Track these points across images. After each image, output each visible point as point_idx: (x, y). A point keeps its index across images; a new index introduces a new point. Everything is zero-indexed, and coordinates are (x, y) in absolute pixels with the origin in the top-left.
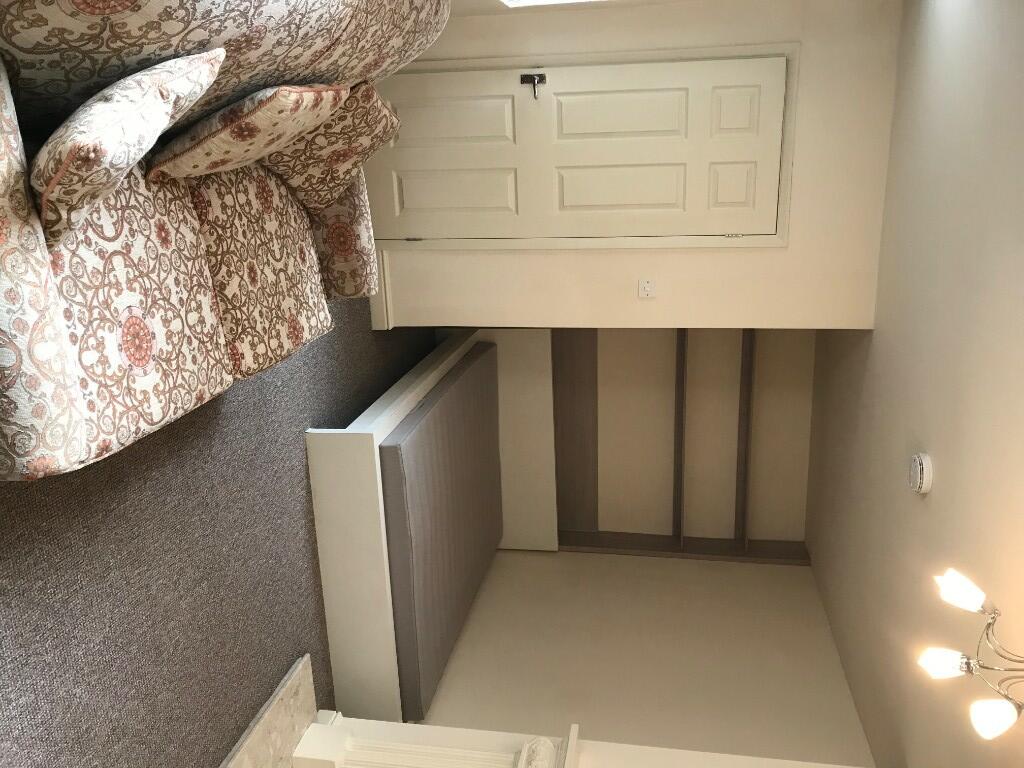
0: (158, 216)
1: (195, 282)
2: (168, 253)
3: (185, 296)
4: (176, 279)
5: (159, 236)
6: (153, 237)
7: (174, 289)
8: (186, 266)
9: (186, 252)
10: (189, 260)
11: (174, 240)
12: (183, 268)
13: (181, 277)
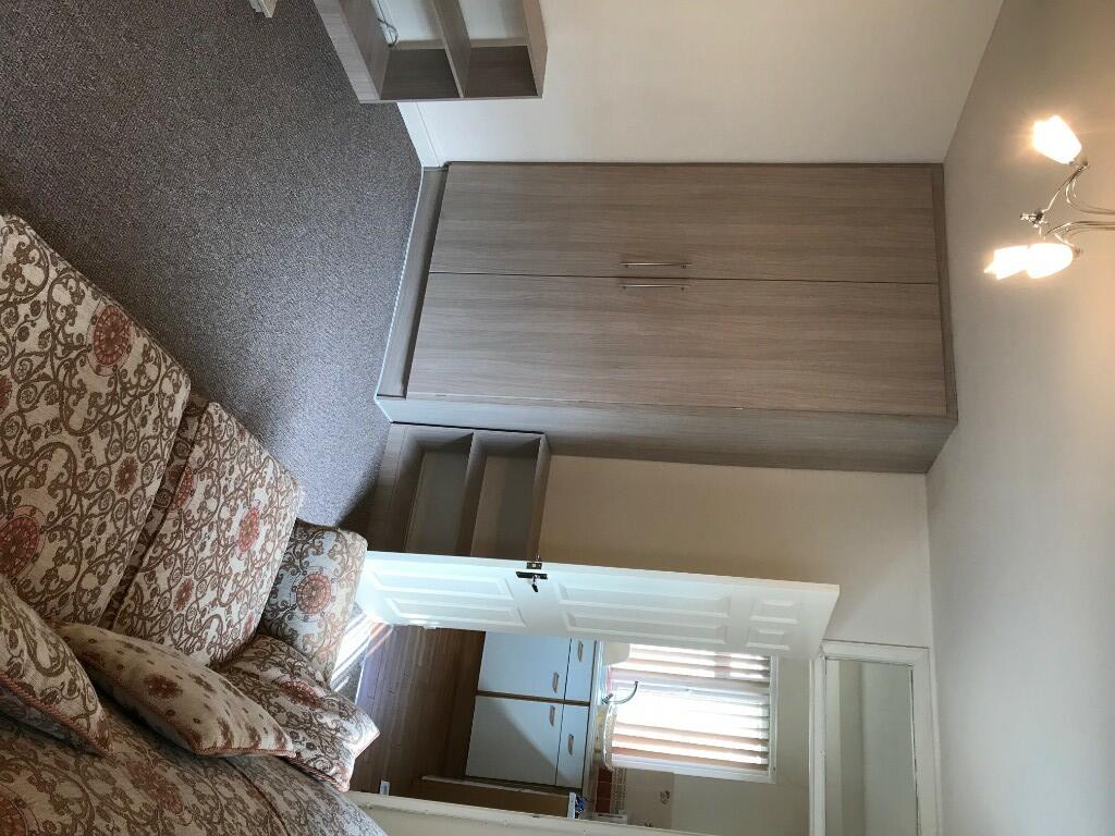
0: (176, 613)
1: (191, 532)
2: (192, 576)
3: (205, 529)
4: (202, 549)
5: (188, 597)
6: (193, 599)
7: (209, 543)
8: (187, 552)
9: (178, 564)
10: (181, 556)
11: (180, 584)
12: (191, 554)
13: (197, 548)
